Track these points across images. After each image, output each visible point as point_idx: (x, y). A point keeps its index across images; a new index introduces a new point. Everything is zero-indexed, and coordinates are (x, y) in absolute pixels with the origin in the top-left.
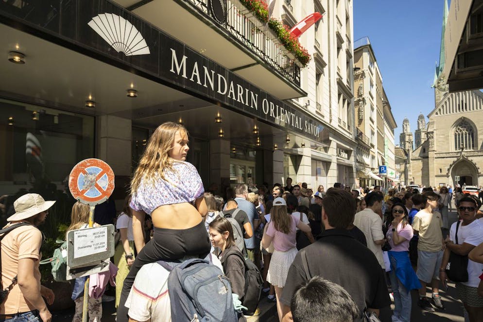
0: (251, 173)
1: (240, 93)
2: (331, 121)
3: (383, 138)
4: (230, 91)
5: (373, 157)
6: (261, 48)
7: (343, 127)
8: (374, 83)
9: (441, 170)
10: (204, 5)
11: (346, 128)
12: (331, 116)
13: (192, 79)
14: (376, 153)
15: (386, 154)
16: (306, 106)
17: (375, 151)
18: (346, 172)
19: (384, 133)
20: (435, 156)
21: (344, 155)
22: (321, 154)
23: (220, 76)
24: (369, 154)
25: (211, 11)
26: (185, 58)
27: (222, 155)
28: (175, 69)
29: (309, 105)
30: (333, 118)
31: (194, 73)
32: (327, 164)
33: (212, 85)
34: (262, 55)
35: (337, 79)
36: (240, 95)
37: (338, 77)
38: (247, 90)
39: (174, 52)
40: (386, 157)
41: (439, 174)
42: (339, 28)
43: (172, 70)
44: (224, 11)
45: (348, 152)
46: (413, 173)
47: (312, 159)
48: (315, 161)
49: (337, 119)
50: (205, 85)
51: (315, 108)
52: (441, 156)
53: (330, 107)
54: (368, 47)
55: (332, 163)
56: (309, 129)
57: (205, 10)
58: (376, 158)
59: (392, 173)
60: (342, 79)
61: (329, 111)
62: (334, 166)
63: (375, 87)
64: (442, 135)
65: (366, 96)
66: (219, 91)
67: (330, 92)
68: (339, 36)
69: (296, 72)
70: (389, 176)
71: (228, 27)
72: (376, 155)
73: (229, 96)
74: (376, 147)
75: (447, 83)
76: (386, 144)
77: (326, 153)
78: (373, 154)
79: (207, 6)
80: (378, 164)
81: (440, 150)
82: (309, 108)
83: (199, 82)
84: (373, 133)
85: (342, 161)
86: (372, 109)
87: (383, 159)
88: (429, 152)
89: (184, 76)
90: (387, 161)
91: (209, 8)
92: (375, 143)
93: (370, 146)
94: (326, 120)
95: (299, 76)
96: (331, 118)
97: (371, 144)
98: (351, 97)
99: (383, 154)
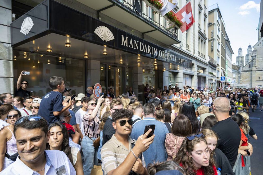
0: (151, 80)
1: (149, 49)
2: (194, 53)
3: (225, 61)
4: (145, 49)
6: (158, 22)
7: (201, 56)
8: (221, 30)
9: (259, 78)
10: (132, 6)
11: (203, 57)
12: (194, 51)
13: (130, 47)
14: (220, 69)
15: (226, 69)
16: (181, 47)
17: (220, 68)
18: (202, 80)
19: (225, 57)
20: (256, 70)
21: (201, 71)
22: (188, 71)
23: (141, 43)
24: (216, 70)
25: (135, 8)
26: (127, 38)
27: (138, 74)
28: (123, 44)
29: (182, 46)
30: (195, 52)
31: (130, 44)
32: (191, 76)
33: (138, 48)
34: (158, 25)
35: (198, 30)
36: (149, 50)
37: (199, 29)
38: (152, 47)
39: (123, 36)
40: (226, 71)
41: (258, 80)
42: (200, 2)
43: (122, 44)
44: (140, 7)
45: (204, 69)
46: (242, 79)
47: (183, 74)
48: (185, 75)
49: (198, 52)
50: (135, 48)
51: (186, 47)
52: (259, 70)
53: (194, 46)
54: (218, 9)
55: (194, 76)
56: (181, 61)
57: (132, 8)
58: (220, 72)
59: (229, 80)
60: (201, 30)
61: (193, 48)
62: (195, 77)
63: (221, 32)
64: (261, 58)
65: (215, 37)
66: (140, 50)
67: (194, 38)
68: (200, 6)
69: (176, 31)
70: (228, 81)
71: (142, 14)
72: (220, 70)
73: (145, 51)
74: (220, 66)
75: (260, 32)
76: (226, 63)
77: (191, 71)
78: (218, 70)
79: (133, 6)
80: (221, 75)
81: (259, 67)
82: (182, 48)
83: (132, 47)
84: (219, 58)
85: (200, 75)
86: (219, 44)
87: (224, 72)
88: (253, 68)
90: (227, 74)
91: (134, 7)
92: (220, 64)
93: (217, 65)
94: (191, 53)
95: (177, 33)
96: (194, 52)
97: (217, 64)
98: (206, 39)
99: (225, 69)
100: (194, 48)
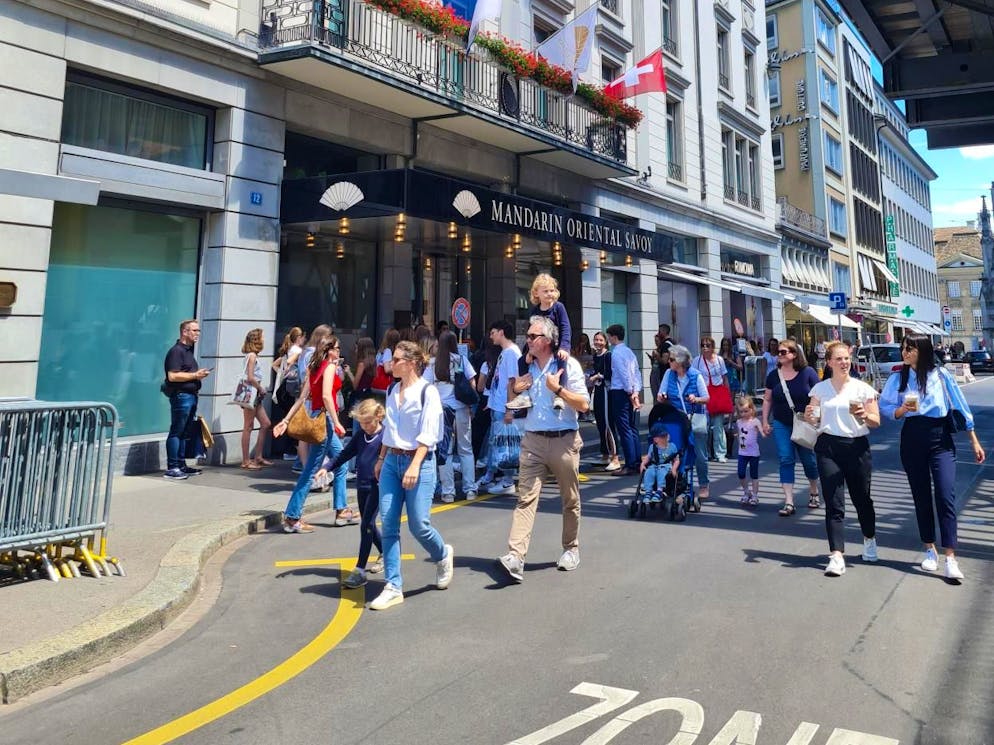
1: (543, 220)
2: (703, 196)
3: (879, 217)
4: (536, 221)
5: (841, 268)
6: (562, 124)
7: (741, 206)
11: (750, 207)
12: (704, 186)
13: (506, 221)
14: (853, 255)
16: (645, 178)
17: (849, 249)
19: (880, 200)
21: (744, 268)
23: (526, 209)
24: (825, 260)
26: (501, 203)
28: (495, 217)
29: (648, 174)
30: (709, 189)
31: (507, 215)
32: (698, 289)
33: (520, 221)
34: (564, 132)
35: (718, 103)
36: (544, 222)
37: (721, 98)
38: (551, 215)
39: (494, 202)
43: (493, 219)
45: (759, 258)
47: (656, 279)
48: (670, 283)
49: (723, 190)
50: (515, 223)
51: (666, 176)
55: (709, 287)
56: (633, 242)
58: (853, 272)
59: (908, 311)
60: (731, 98)
61: (699, 177)
62: (714, 295)
66: (526, 225)
67: (701, 134)
68: (721, 11)
69: (619, 139)
70: (900, 317)
73: (534, 227)
74: (851, 239)
78: (842, 260)
80: (862, 285)
83: (511, 222)
84: (838, 203)
86: (835, 142)
89: (501, 220)
92: (848, 230)
93: (829, 239)
94: (692, 196)
95: (624, 142)
96: (705, 190)
97: (833, 235)
98: (758, 132)
99: (883, 259)
100: (703, 174)
